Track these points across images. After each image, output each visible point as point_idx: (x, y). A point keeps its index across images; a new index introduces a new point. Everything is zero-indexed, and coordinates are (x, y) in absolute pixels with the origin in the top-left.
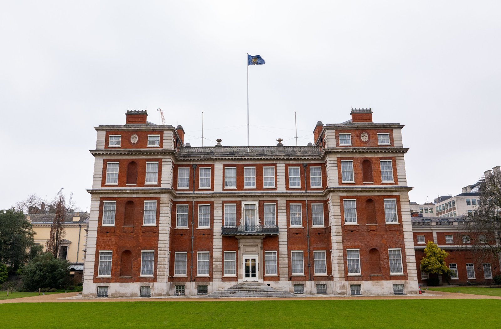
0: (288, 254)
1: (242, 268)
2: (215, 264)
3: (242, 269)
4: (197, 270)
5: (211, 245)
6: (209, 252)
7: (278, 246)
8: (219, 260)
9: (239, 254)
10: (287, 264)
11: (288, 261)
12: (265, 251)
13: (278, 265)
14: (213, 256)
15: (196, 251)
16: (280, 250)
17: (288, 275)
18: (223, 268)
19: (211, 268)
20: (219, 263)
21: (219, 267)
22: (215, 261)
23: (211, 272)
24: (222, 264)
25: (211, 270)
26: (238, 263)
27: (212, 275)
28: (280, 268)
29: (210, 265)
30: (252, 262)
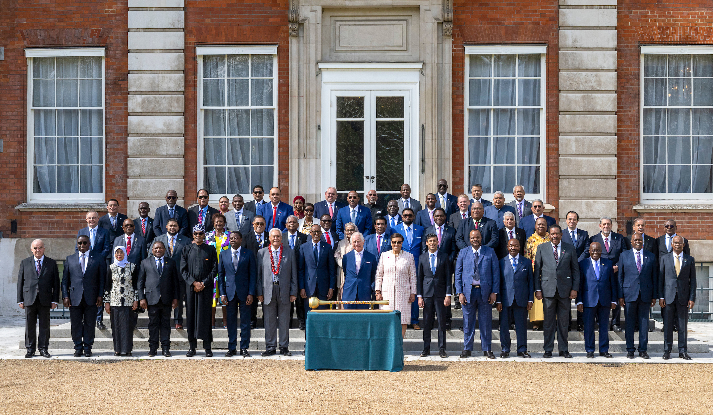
0: (618, 70)
1: (318, 156)
2: (142, 130)
3: (312, 162)
4: (25, 165)
5: (116, 8)
6: (101, 52)
7: (555, 18)
8: (164, 105)
9: (293, 65)
10: (613, 130)
11: (618, 113)
12: (469, 50)
13: (548, 141)
14: (125, 79)
15: (18, 43)
16: (569, 43)
17: (614, 203)
18: (190, 157)
19: (115, 154)
20: (165, 124)
21: (165, 145)
22: (142, 108)
23: (113, 177)
24: (186, 126)
25: (117, 170)
26: (287, 123)
27: (119, 196)
28: (566, 159)
29: (111, 133)
30: (381, 117)
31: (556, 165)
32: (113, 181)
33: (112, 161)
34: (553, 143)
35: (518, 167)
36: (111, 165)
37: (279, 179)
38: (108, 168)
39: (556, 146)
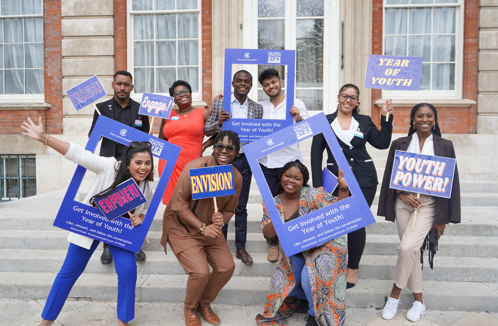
2: (75, 32)
8: (95, 9)
18: (120, 57)
19: (52, 56)
20: (95, 27)
21: (96, 46)
22: (74, 12)
23: (51, 78)
24: (115, 29)
25: (54, 71)
26: (210, 23)
27: (57, 95)
28: (486, 54)
29: (49, 38)
30: (301, 16)
31: (475, 60)
32: (51, 82)
33: (50, 64)
34: (472, 38)
35: (433, 64)
36: (49, 67)
37: (203, 77)
38: (46, 70)
39: (475, 42)
